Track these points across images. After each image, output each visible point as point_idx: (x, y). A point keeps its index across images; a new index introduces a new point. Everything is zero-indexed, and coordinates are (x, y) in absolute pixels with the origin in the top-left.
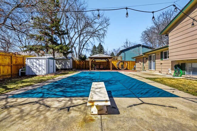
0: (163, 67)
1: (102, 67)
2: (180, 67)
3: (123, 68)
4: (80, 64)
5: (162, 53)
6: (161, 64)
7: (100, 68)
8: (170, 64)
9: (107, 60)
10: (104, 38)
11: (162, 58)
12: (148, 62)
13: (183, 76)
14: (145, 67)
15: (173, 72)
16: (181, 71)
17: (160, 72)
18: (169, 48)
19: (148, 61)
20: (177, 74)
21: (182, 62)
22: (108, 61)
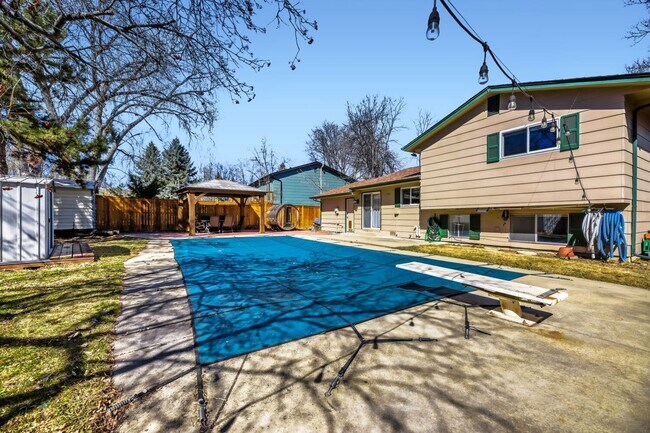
0: (398, 223)
1: (228, 222)
2: (438, 222)
3: (289, 225)
4: (131, 213)
5: (397, 191)
6: (396, 215)
7: (224, 225)
8: (418, 217)
9: (239, 200)
10: (211, 125)
11: (397, 202)
12: (360, 210)
13: (443, 239)
14: (350, 222)
15: (422, 233)
16: (440, 231)
17: (393, 233)
18: (422, 182)
19: (359, 208)
20: (431, 238)
21: (443, 213)
22: (242, 205)
